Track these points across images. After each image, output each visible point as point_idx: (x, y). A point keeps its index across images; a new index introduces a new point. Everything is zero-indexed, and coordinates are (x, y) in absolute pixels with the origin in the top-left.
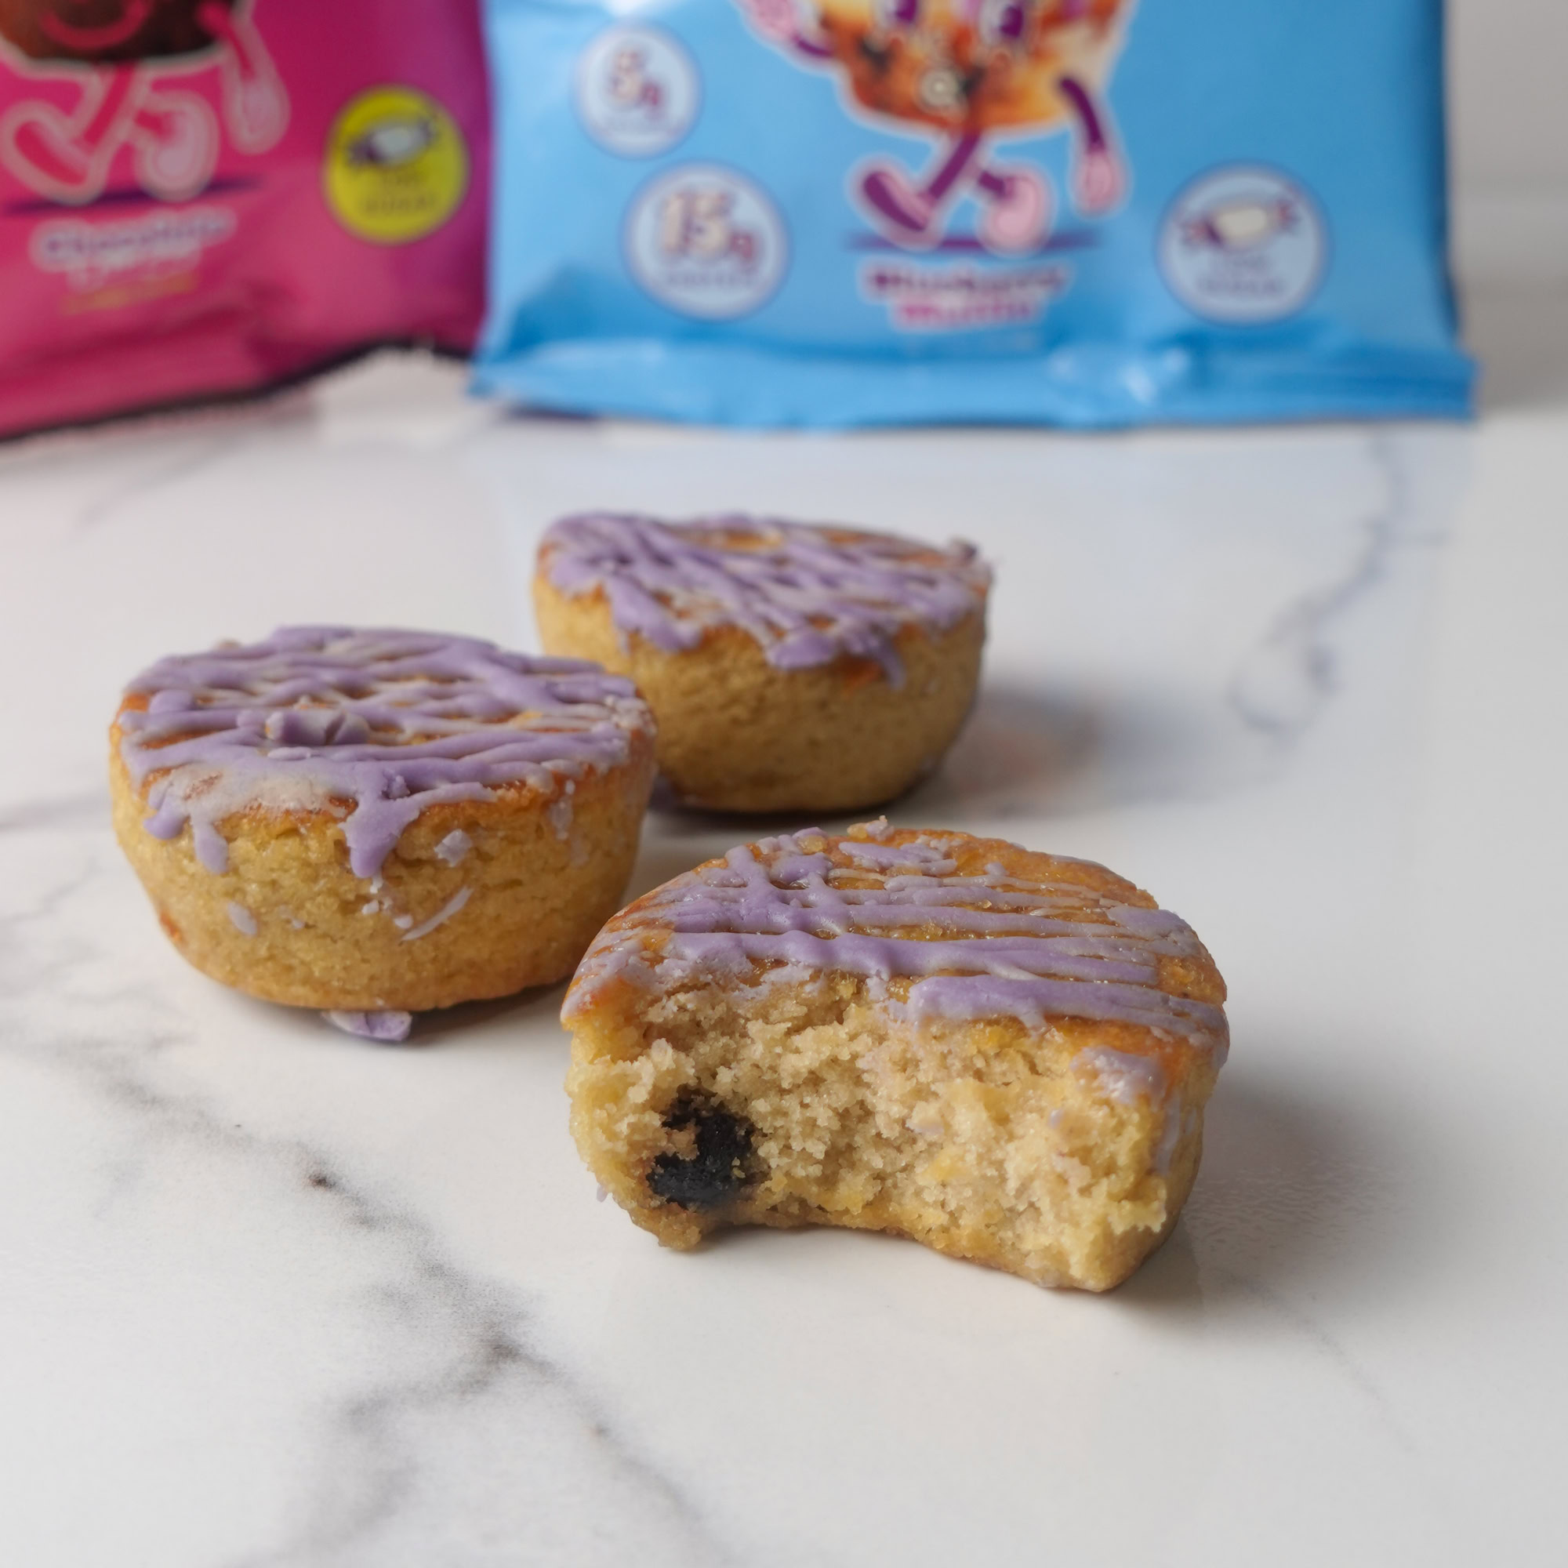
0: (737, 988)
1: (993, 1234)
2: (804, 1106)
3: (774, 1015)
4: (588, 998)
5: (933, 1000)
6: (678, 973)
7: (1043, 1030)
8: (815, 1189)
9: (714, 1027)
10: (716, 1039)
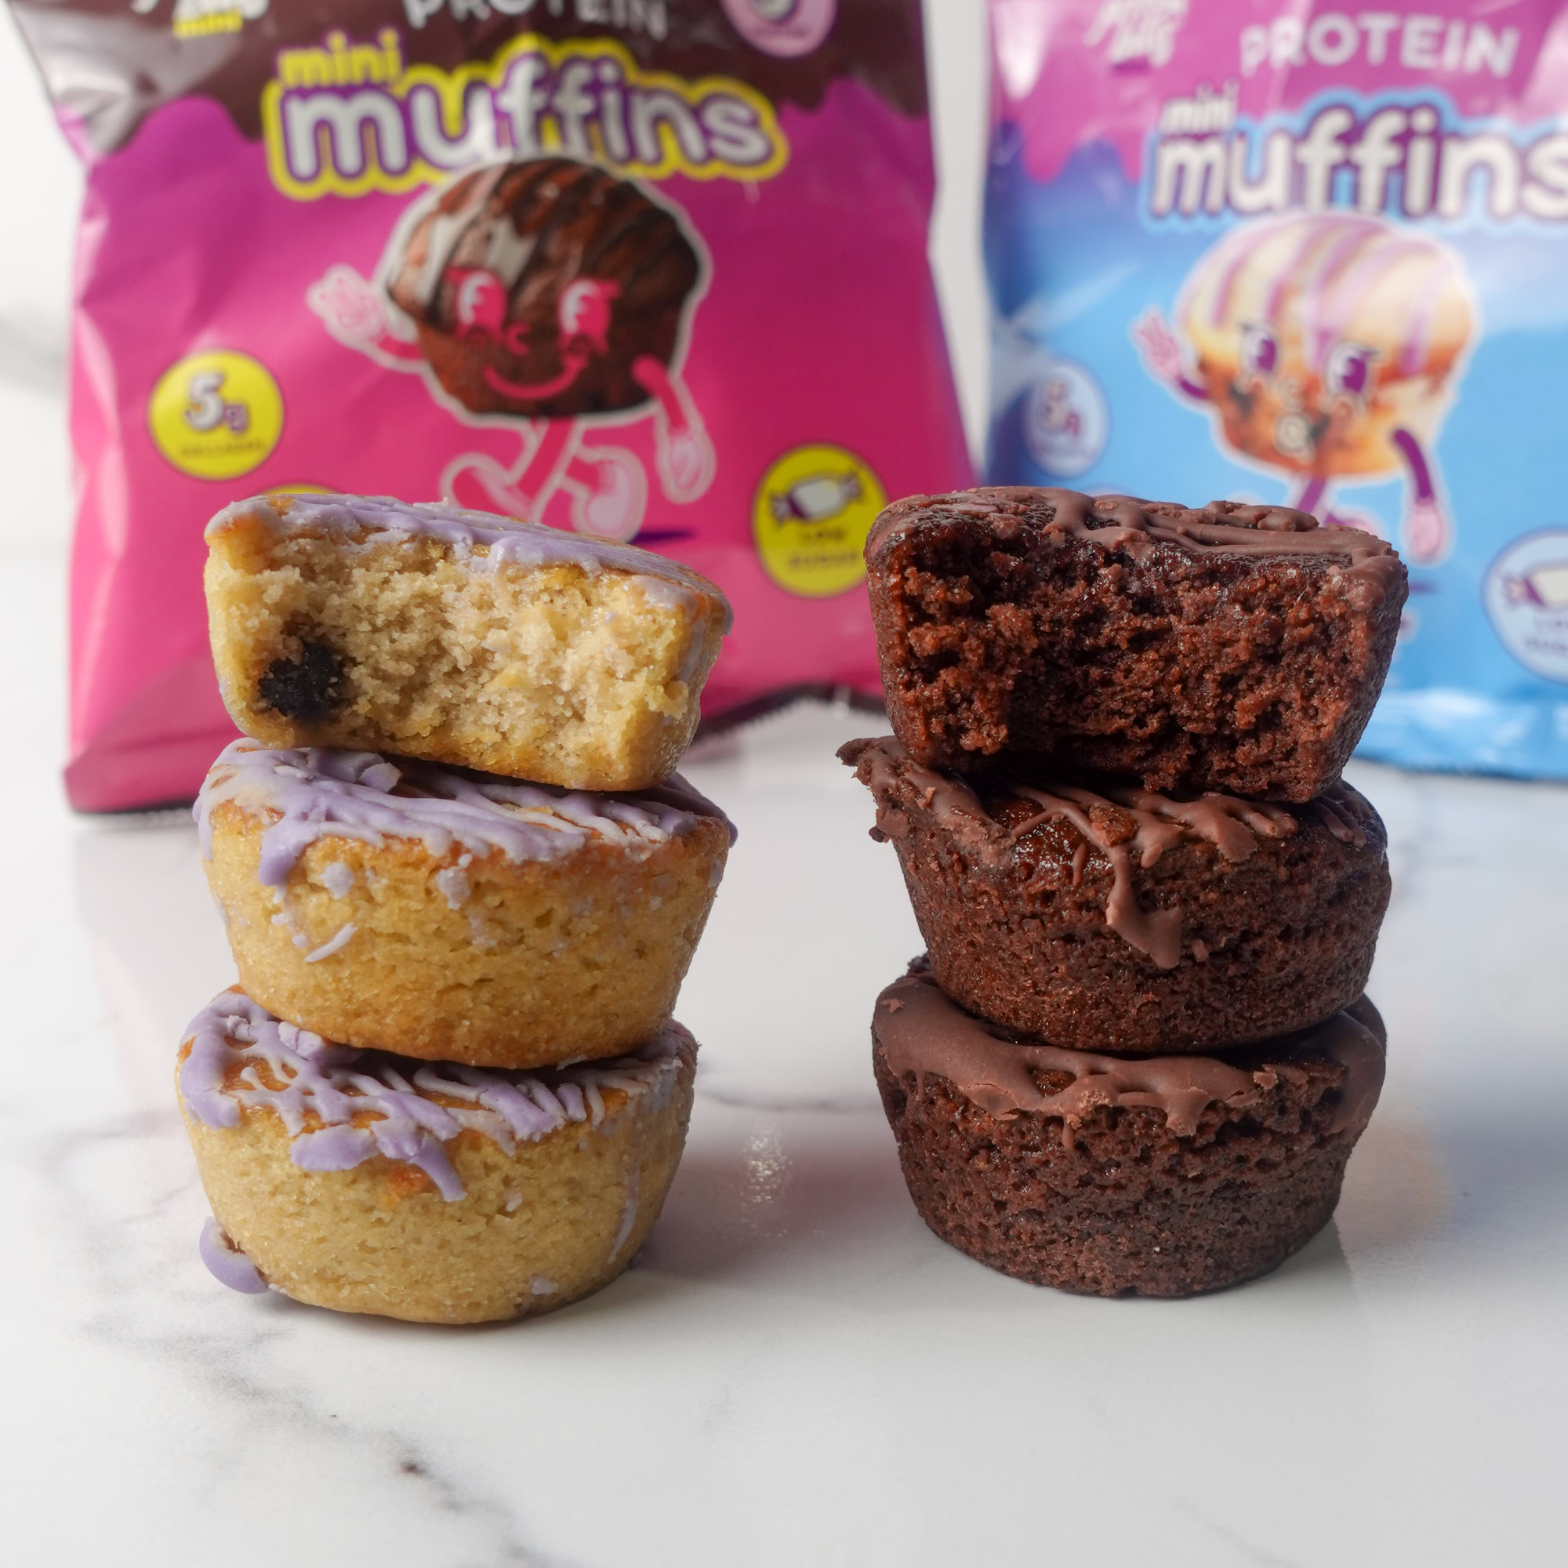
0: (345, 543)
1: (538, 747)
2: (393, 641)
3: (375, 565)
4: (231, 520)
5: (511, 550)
6: (300, 521)
7: (599, 573)
8: (390, 716)
9: (323, 571)
10: (324, 582)
